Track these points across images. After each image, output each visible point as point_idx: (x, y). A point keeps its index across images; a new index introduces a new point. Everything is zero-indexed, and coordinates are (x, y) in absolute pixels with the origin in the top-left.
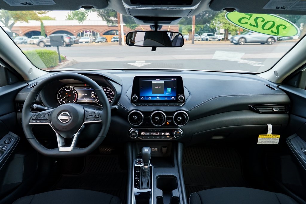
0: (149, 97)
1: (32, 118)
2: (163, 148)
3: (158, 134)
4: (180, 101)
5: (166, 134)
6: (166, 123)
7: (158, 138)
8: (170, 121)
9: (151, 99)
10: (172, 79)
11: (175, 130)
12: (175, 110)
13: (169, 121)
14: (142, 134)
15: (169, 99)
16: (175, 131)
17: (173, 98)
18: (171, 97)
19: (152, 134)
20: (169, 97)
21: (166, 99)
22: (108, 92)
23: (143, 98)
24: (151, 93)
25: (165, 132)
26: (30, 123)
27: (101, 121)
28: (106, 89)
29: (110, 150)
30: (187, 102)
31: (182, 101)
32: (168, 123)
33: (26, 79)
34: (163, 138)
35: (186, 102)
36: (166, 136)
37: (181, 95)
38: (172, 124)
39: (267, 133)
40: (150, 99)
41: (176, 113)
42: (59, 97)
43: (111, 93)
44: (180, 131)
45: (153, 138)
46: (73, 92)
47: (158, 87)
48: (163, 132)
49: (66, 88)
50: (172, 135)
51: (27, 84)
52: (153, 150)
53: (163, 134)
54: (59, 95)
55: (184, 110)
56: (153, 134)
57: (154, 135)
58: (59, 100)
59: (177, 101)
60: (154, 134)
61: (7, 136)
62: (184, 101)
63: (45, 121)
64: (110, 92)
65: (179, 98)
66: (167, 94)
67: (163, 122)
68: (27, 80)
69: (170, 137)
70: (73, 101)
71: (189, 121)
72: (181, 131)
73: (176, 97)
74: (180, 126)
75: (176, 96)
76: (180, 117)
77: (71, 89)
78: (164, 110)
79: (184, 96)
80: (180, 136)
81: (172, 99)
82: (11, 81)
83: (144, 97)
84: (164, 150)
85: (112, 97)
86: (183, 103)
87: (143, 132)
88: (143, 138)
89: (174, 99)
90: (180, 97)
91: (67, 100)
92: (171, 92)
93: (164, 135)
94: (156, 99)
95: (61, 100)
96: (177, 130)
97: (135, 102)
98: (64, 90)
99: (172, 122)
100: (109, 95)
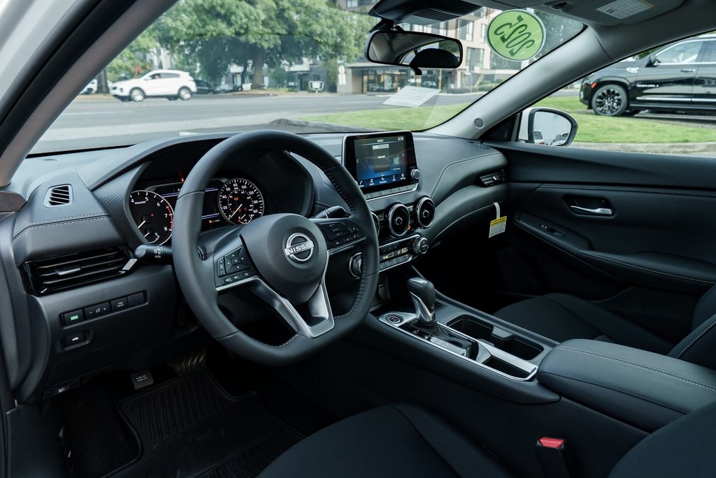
0: (370, 180)
4: (413, 181)
5: (403, 251)
7: (395, 262)
10: (399, 139)
11: (415, 239)
15: (398, 180)
18: (400, 175)
19: (384, 258)
20: (397, 175)
21: (395, 179)
22: (245, 190)
23: (362, 184)
24: (374, 171)
27: (364, 238)
31: (416, 180)
32: (409, 227)
35: (419, 182)
36: (404, 256)
37: (413, 168)
39: (496, 218)
40: (372, 183)
43: (252, 193)
46: (158, 204)
47: (381, 157)
49: (135, 195)
50: (411, 251)
53: (399, 253)
57: (387, 259)
64: (249, 189)
66: (395, 169)
69: (409, 254)
70: (166, 229)
73: (407, 174)
74: (427, 227)
75: (406, 171)
77: (151, 195)
80: (426, 248)
81: (401, 179)
83: (364, 181)
85: (256, 202)
86: (416, 183)
89: (405, 178)
90: (416, 172)
91: (149, 230)
92: (399, 165)
93: (402, 254)
94: (381, 183)
99: (416, 222)
100: (248, 198)
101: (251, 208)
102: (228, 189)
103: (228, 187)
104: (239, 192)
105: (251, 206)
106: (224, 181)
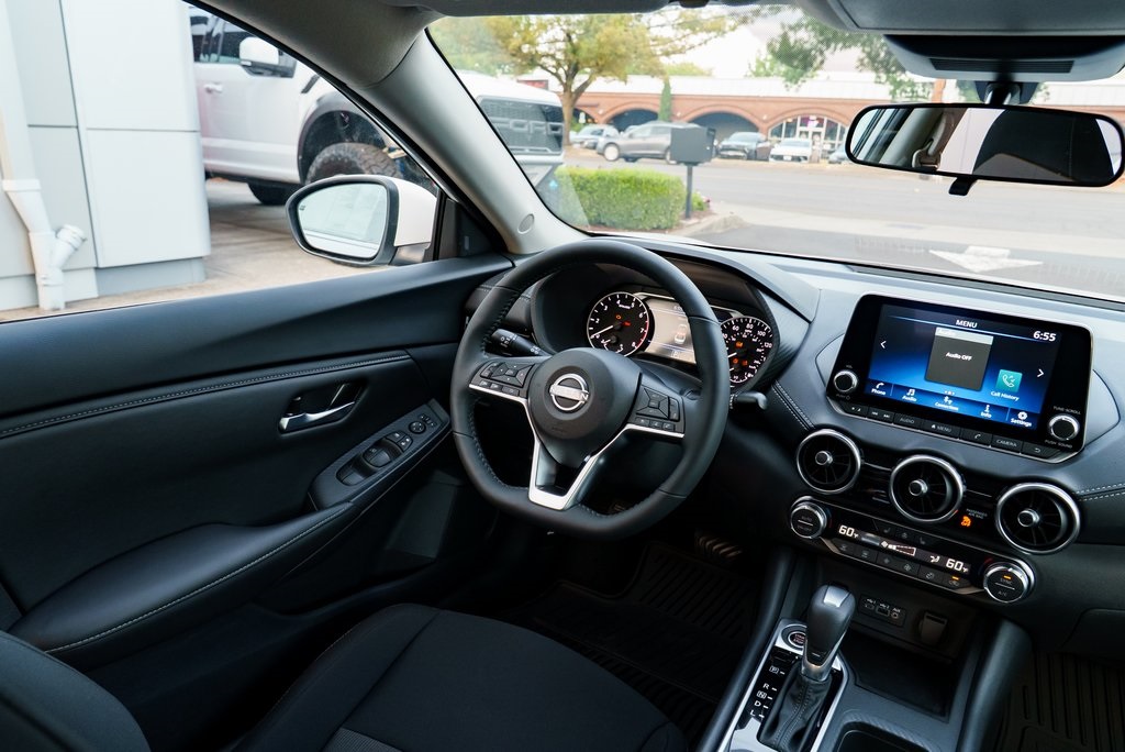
0: (907, 389)
1: (479, 373)
2: (926, 620)
3: (911, 551)
4: (1057, 441)
5: (951, 564)
6: (958, 518)
7: (908, 568)
8: (980, 515)
9: (913, 400)
10: (1037, 335)
11: (997, 561)
12: (1014, 474)
13: (973, 513)
14: (844, 530)
15: (1000, 418)
16: (996, 565)
17: (1022, 419)
18: (1015, 413)
19: (884, 544)
20: (1004, 409)
21: (986, 414)
22: (760, 337)
23: (881, 389)
24: (922, 376)
25: (947, 554)
26: (471, 386)
27: (682, 436)
28: (755, 324)
29: (732, 554)
30: (1089, 453)
31: (1066, 442)
32: (967, 521)
33: (511, 248)
34: (930, 575)
35: (1086, 452)
36: (947, 575)
37: (1064, 413)
38: (984, 529)
40: (910, 397)
41: (1020, 487)
42: (592, 324)
43: (768, 345)
44: (1018, 574)
45: (886, 561)
46: (641, 315)
47: (956, 356)
48: (936, 552)
49: (622, 297)
50: (974, 578)
51: (510, 264)
52: (880, 610)
53: (935, 559)
54: (595, 316)
55: (1064, 483)
56: (890, 547)
57: (891, 552)
58: (592, 333)
59: (1037, 438)
60: (893, 547)
61: (424, 409)
62: (1077, 444)
63: (512, 391)
65: (1052, 422)
66: (999, 394)
67: (941, 509)
68: (514, 251)
69: (965, 581)
70: (633, 344)
71: (1078, 541)
72: (1024, 574)
73: (1041, 419)
74: (1026, 551)
75: (1037, 410)
76: (1034, 509)
77: (637, 302)
78: (961, 461)
79: (1081, 420)
80: (1011, 595)
81: (1013, 421)
82: (467, 247)
83: (887, 386)
84: (930, 627)
86: (1071, 451)
87: (849, 526)
88: (844, 548)
89: (1028, 425)
90: (1060, 422)
91: (614, 337)
92: (1017, 390)
93: (940, 568)
94: (939, 405)
95: (597, 335)
96: (1008, 563)
97: (844, 400)
98: (612, 304)
99: (990, 521)
100: (758, 350)
101: (755, 365)
102: (735, 328)
103: (736, 324)
104: (749, 338)
105: (756, 362)
106: (736, 315)
